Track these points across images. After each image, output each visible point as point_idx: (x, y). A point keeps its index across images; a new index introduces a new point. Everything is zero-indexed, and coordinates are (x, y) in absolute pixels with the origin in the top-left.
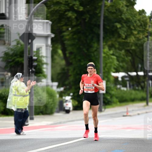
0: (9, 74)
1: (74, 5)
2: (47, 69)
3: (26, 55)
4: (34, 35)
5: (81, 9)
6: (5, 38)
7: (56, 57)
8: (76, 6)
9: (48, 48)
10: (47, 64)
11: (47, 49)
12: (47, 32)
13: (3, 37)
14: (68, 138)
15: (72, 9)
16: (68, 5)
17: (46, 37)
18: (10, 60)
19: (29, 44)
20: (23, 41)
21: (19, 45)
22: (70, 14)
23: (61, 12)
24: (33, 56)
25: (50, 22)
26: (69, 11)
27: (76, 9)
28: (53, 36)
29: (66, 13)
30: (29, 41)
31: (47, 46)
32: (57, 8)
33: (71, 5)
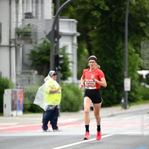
0: (36, 72)
1: (99, 4)
2: (73, 67)
3: (52, 54)
4: (60, 34)
5: (107, 8)
6: (32, 37)
7: (81, 55)
8: (102, 5)
9: (74, 46)
10: (72, 62)
11: (73, 48)
12: (73, 31)
13: (30, 35)
14: (94, 135)
15: (97, 8)
16: (93, 4)
17: (72, 36)
18: (37, 59)
19: (55, 42)
20: (50, 39)
21: (46, 44)
22: (95, 13)
23: (86, 11)
24: (59, 54)
25: (76, 21)
26: (94, 10)
27: (101, 8)
28: (79, 34)
29: (92, 12)
30: (55, 40)
31: (73, 44)
32: (82, 7)
33: (96, 4)
